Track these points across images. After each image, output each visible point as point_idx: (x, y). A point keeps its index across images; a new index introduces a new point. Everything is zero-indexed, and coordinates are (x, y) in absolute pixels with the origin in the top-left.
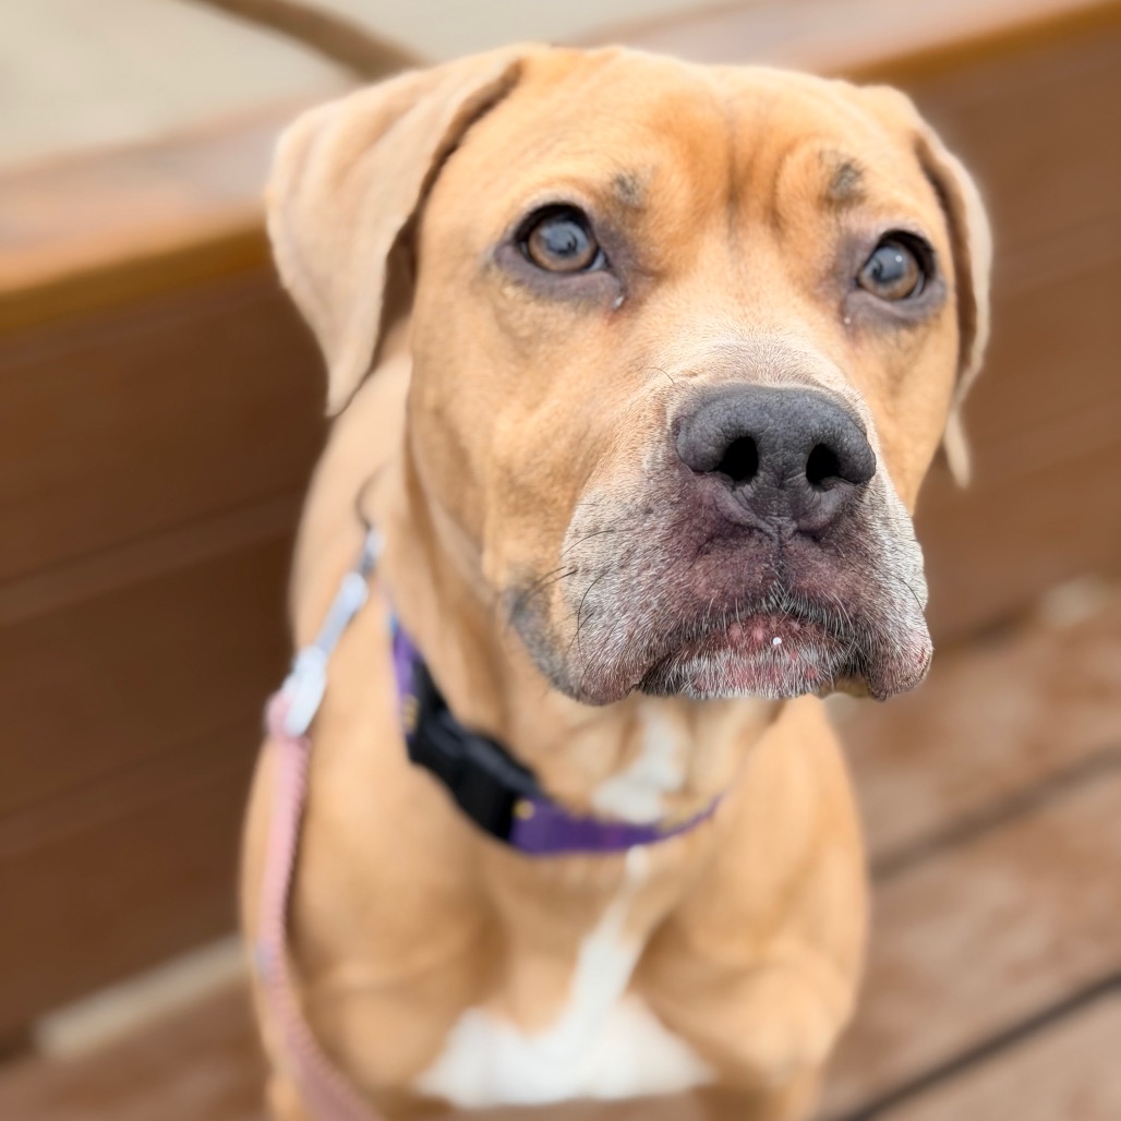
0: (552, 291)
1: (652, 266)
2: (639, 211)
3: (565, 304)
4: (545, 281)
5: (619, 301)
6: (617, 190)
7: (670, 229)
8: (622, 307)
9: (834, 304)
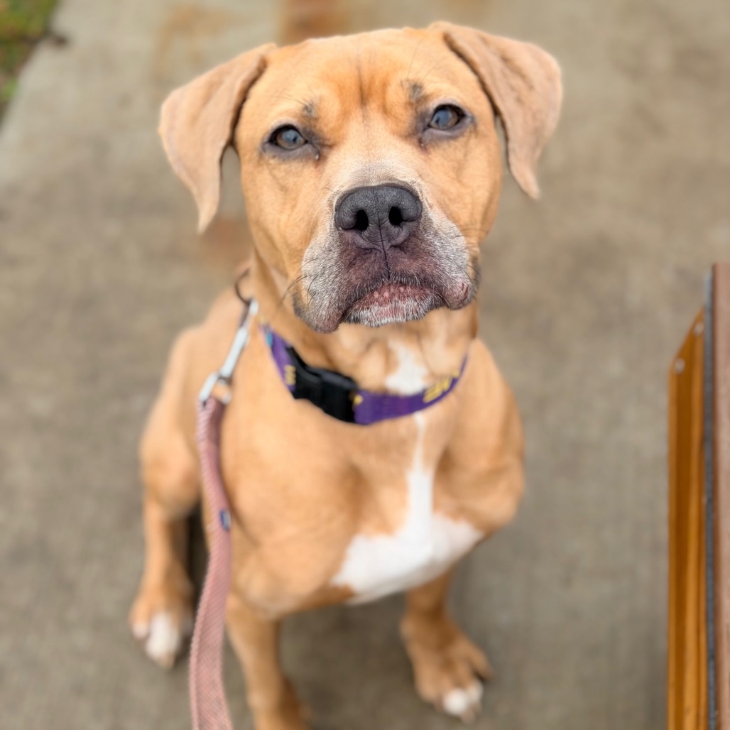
0: (289, 157)
1: (327, 143)
2: (316, 119)
3: (297, 161)
4: (284, 154)
5: (317, 157)
6: (305, 113)
7: (331, 125)
8: (319, 159)
9: (415, 141)
